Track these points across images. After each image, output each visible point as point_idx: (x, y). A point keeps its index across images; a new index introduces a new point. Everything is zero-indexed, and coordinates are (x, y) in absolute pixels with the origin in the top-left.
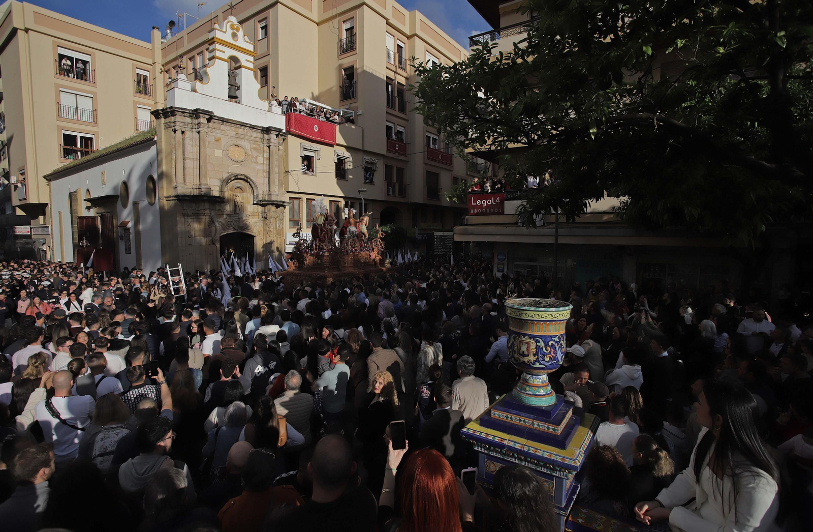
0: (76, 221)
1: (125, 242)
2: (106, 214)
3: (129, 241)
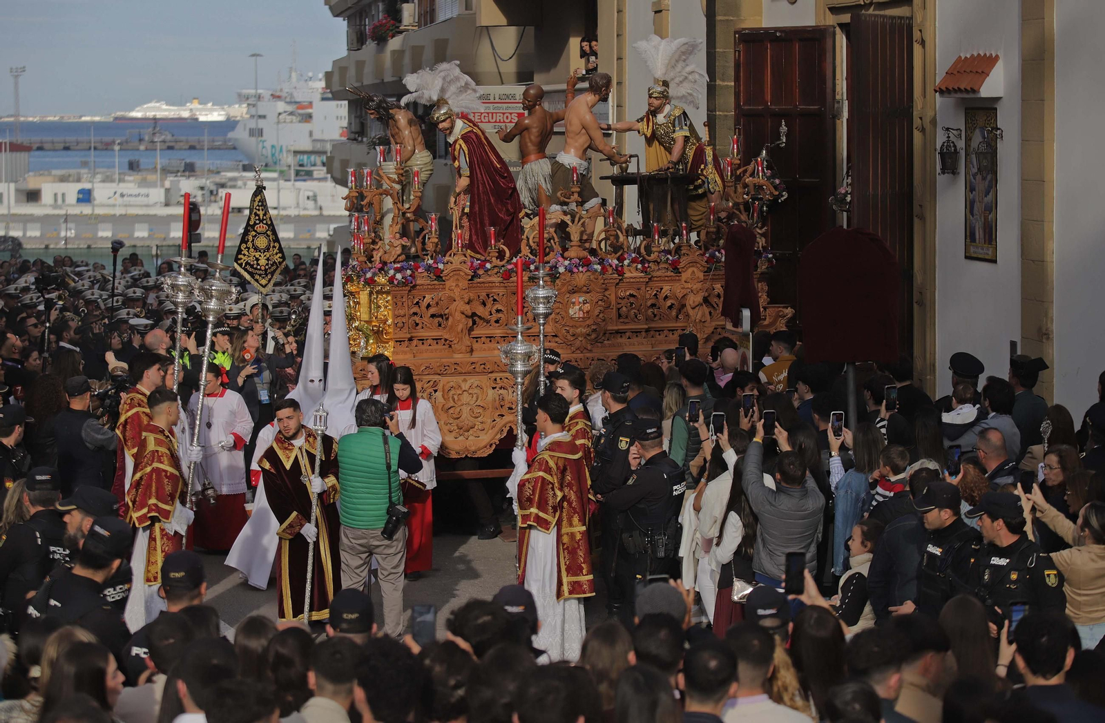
0: (727, 51)
1: (970, 188)
2: (877, 12)
3: (990, 182)
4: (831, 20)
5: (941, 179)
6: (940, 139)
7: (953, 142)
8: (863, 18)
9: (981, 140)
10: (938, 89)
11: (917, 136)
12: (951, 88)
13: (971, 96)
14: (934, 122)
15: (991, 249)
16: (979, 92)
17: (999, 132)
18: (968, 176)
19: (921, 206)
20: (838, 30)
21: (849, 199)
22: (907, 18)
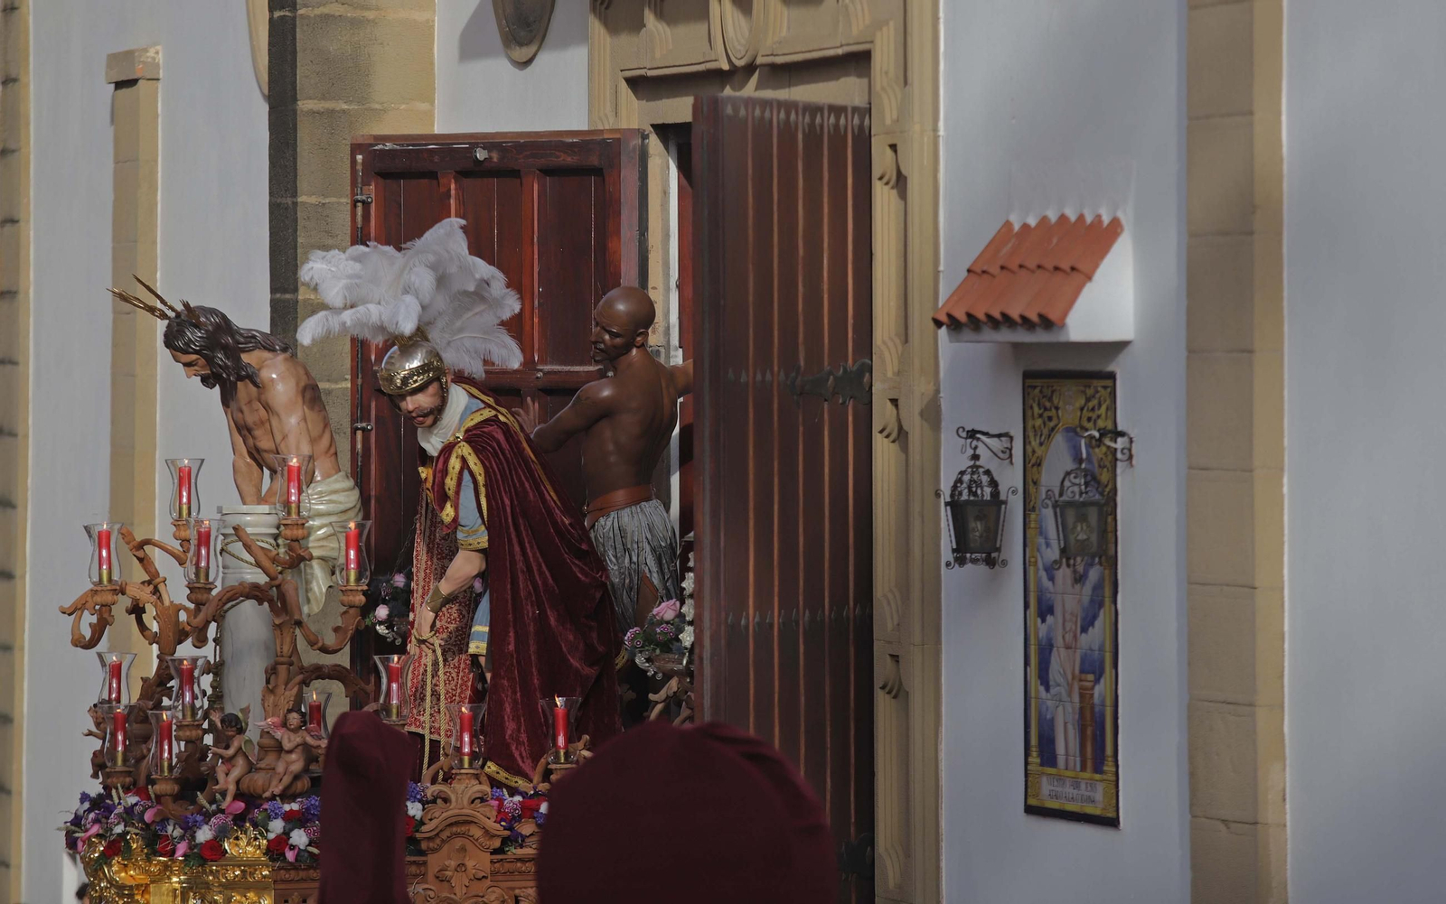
0: (331, 203)
1: (1039, 607)
2: (768, 94)
3: (1098, 587)
4: (635, 114)
5: (956, 581)
6: (952, 462)
7: (988, 472)
8: (729, 110)
9: (1070, 465)
10: (943, 318)
11: (883, 451)
12: (981, 316)
13: (1041, 337)
14: (932, 414)
15: (1100, 787)
16: (1062, 325)
17: (1121, 443)
18: (1031, 570)
19: (895, 658)
20: (654, 143)
21: (687, 637)
22: (855, 109)
